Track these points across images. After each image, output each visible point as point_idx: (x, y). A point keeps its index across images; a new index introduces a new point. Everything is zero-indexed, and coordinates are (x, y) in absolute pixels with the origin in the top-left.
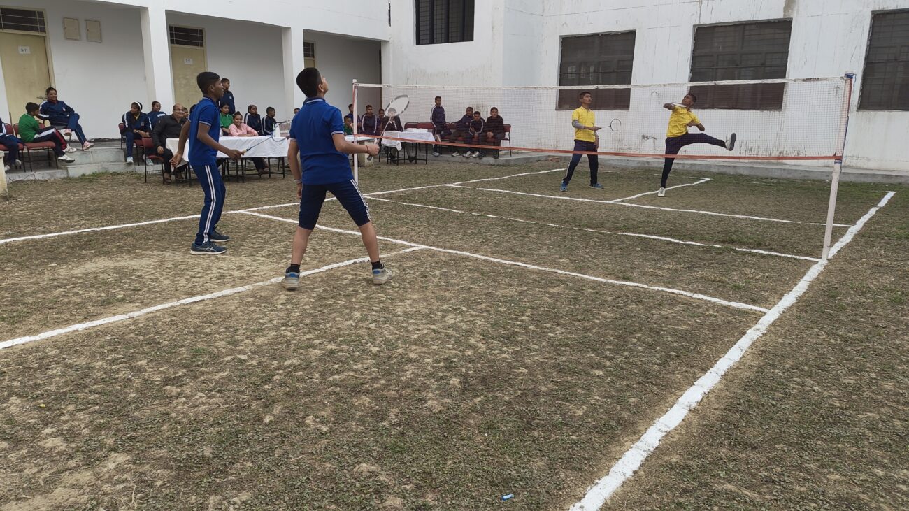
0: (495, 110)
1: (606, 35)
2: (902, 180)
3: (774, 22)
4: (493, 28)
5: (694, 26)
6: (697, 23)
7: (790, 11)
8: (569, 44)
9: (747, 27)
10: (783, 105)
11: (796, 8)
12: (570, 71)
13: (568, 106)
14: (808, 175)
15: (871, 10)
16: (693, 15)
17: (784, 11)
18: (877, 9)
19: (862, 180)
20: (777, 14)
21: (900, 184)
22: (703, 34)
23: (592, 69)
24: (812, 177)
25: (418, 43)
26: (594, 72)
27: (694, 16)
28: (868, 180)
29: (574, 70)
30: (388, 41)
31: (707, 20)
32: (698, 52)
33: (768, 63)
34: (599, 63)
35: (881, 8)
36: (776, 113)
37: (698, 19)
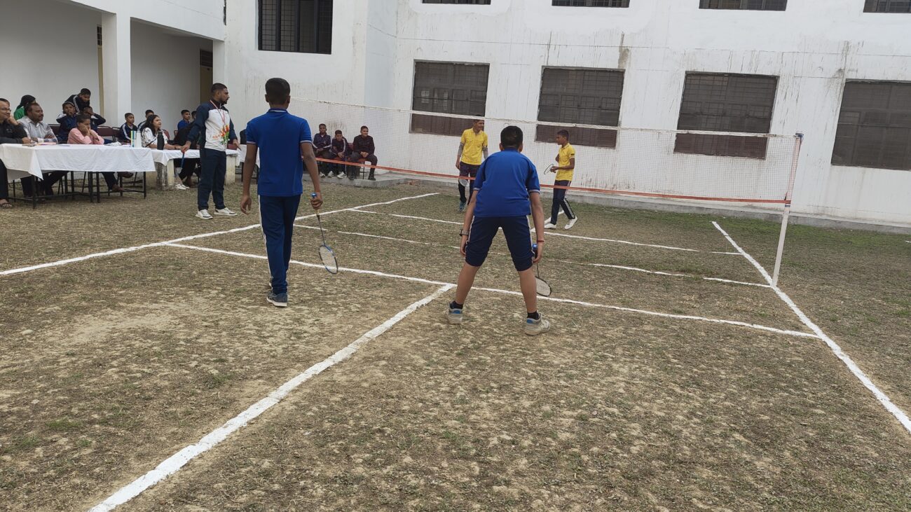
0: (365, 129)
1: (460, 65)
2: (711, 212)
3: (610, 71)
4: (354, 43)
5: (543, 67)
6: (545, 65)
7: (624, 63)
8: (422, 68)
9: (587, 73)
10: (617, 144)
11: (628, 61)
12: (423, 95)
13: (421, 130)
14: (640, 205)
15: (685, 70)
16: (541, 56)
17: (619, 63)
18: (690, 70)
19: (682, 211)
20: (613, 64)
21: (709, 215)
22: (550, 74)
23: (446, 96)
24: (644, 207)
25: (260, 48)
26: (448, 99)
27: (543, 58)
28: (687, 211)
29: (427, 95)
30: (223, 41)
31: (555, 62)
32: (545, 89)
33: (604, 106)
34: (453, 90)
35: (692, 70)
36: (611, 150)
37: (546, 61)
